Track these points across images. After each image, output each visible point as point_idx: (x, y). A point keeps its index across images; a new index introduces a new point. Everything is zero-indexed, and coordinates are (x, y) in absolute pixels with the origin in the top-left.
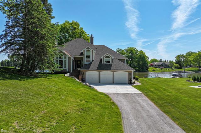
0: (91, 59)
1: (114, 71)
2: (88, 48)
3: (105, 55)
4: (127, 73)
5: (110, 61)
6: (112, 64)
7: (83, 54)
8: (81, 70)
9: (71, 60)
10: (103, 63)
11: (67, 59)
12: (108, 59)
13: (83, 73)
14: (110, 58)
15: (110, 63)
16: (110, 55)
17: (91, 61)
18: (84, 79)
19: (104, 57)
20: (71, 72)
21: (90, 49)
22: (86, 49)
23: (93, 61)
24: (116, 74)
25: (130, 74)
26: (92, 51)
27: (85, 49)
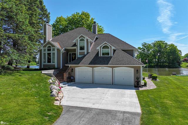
0: (85, 51)
1: (113, 67)
2: (82, 36)
3: (103, 45)
4: (133, 69)
5: (109, 53)
6: (112, 57)
7: (76, 45)
8: (70, 65)
9: (61, 52)
10: (99, 56)
11: (56, 52)
12: (106, 51)
13: (73, 69)
14: (109, 48)
15: (110, 56)
16: (109, 45)
17: (86, 53)
18: (72, 78)
19: (101, 47)
20: (61, 68)
21: (84, 38)
22: (80, 38)
23: (88, 53)
24: (115, 71)
25: (137, 71)
26: (87, 40)
27: (78, 38)
